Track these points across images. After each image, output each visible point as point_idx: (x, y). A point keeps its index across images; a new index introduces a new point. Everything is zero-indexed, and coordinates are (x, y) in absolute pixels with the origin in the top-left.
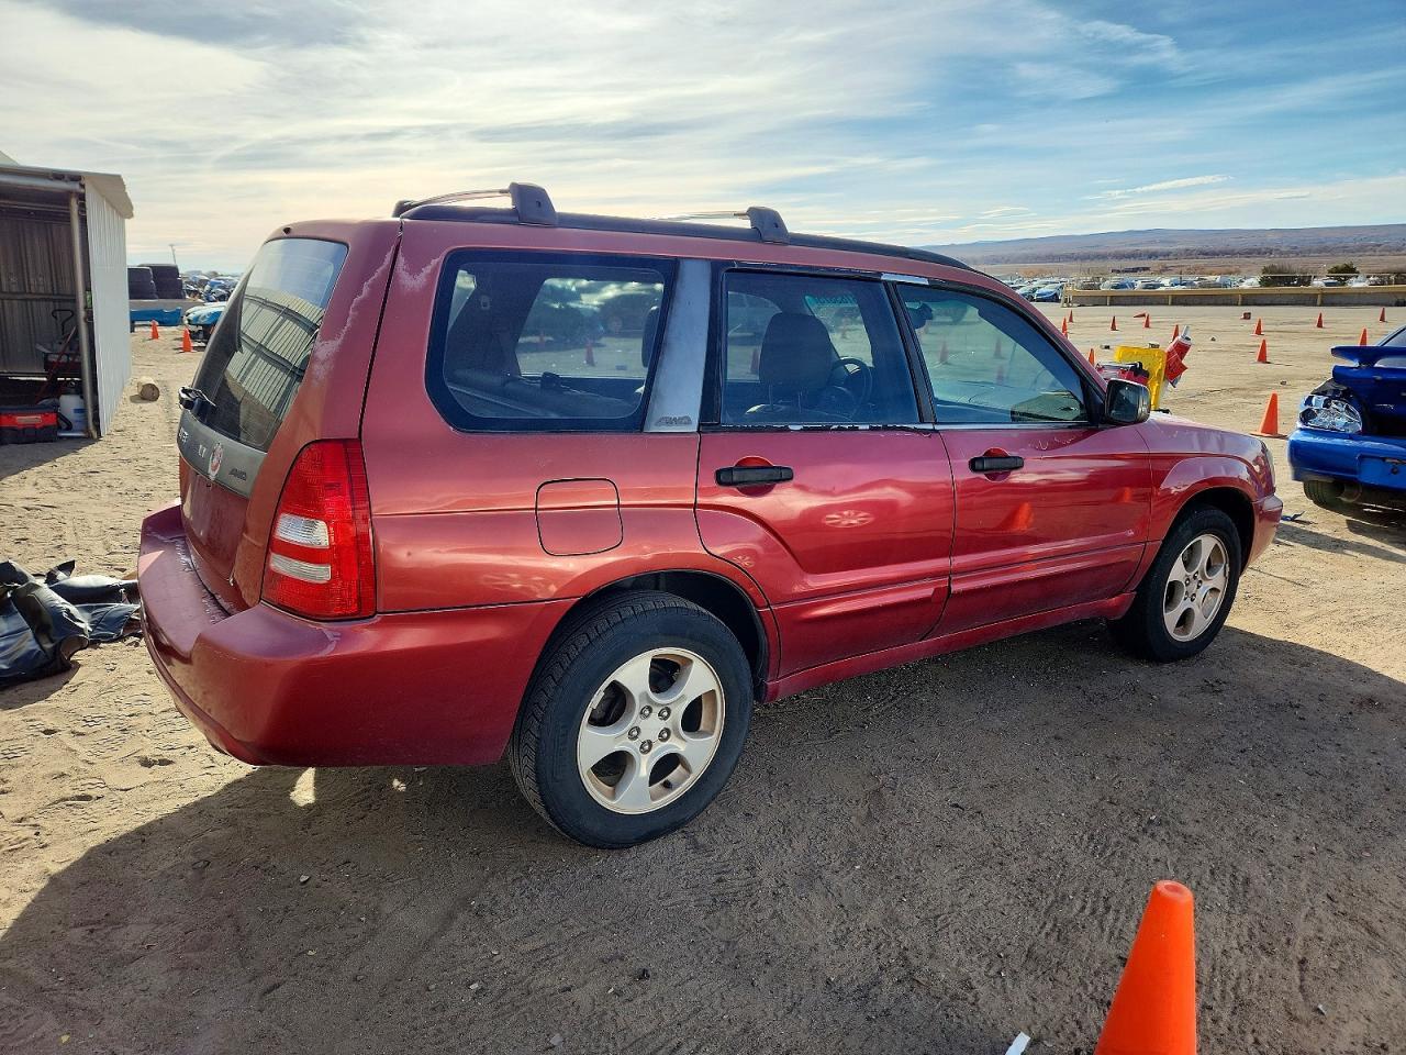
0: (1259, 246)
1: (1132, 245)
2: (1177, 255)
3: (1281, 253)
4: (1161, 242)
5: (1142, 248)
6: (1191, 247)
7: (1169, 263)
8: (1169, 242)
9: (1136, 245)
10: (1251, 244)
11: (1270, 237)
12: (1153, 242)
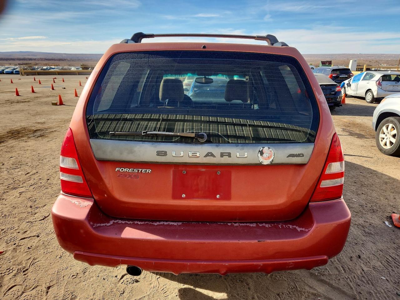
0: (61, 58)
1: (22, 56)
2: (38, 60)
3: (68, 60)
4: (32, 55)
5: (27, 57)
6: (41, 57)
7: (37, 62)
8: (35, 56)
9: (24, 56)
10: (59, 57)
11: (64, 55)
12: (29, 55)
